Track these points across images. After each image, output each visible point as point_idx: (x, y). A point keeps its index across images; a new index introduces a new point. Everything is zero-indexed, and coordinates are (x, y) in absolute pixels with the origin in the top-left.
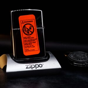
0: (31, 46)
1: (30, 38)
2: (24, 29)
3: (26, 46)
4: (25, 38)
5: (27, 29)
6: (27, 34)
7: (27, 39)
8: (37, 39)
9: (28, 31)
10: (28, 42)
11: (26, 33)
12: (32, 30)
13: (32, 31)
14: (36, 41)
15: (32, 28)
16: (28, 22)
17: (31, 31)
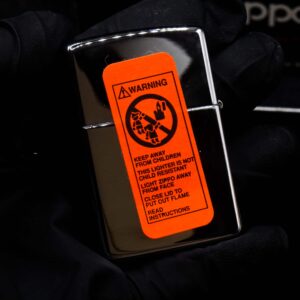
0: (170, 193)
1: (162, 159)
2: (132, 121)
3: (150, 195)
4: (141, 160)
5: (147, 118)
6: (150, 141)
7: (149, 162)
8: (194, 158)
9: (149, 127)
10: (157, 178)
11: (143, 137)
12: (167, 122)
13: (170, 128)
14: (191, 167)
15: (167, 113)
16: (145, 86)
17: (163, 128)
